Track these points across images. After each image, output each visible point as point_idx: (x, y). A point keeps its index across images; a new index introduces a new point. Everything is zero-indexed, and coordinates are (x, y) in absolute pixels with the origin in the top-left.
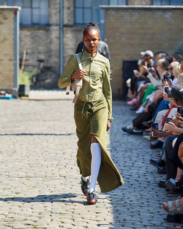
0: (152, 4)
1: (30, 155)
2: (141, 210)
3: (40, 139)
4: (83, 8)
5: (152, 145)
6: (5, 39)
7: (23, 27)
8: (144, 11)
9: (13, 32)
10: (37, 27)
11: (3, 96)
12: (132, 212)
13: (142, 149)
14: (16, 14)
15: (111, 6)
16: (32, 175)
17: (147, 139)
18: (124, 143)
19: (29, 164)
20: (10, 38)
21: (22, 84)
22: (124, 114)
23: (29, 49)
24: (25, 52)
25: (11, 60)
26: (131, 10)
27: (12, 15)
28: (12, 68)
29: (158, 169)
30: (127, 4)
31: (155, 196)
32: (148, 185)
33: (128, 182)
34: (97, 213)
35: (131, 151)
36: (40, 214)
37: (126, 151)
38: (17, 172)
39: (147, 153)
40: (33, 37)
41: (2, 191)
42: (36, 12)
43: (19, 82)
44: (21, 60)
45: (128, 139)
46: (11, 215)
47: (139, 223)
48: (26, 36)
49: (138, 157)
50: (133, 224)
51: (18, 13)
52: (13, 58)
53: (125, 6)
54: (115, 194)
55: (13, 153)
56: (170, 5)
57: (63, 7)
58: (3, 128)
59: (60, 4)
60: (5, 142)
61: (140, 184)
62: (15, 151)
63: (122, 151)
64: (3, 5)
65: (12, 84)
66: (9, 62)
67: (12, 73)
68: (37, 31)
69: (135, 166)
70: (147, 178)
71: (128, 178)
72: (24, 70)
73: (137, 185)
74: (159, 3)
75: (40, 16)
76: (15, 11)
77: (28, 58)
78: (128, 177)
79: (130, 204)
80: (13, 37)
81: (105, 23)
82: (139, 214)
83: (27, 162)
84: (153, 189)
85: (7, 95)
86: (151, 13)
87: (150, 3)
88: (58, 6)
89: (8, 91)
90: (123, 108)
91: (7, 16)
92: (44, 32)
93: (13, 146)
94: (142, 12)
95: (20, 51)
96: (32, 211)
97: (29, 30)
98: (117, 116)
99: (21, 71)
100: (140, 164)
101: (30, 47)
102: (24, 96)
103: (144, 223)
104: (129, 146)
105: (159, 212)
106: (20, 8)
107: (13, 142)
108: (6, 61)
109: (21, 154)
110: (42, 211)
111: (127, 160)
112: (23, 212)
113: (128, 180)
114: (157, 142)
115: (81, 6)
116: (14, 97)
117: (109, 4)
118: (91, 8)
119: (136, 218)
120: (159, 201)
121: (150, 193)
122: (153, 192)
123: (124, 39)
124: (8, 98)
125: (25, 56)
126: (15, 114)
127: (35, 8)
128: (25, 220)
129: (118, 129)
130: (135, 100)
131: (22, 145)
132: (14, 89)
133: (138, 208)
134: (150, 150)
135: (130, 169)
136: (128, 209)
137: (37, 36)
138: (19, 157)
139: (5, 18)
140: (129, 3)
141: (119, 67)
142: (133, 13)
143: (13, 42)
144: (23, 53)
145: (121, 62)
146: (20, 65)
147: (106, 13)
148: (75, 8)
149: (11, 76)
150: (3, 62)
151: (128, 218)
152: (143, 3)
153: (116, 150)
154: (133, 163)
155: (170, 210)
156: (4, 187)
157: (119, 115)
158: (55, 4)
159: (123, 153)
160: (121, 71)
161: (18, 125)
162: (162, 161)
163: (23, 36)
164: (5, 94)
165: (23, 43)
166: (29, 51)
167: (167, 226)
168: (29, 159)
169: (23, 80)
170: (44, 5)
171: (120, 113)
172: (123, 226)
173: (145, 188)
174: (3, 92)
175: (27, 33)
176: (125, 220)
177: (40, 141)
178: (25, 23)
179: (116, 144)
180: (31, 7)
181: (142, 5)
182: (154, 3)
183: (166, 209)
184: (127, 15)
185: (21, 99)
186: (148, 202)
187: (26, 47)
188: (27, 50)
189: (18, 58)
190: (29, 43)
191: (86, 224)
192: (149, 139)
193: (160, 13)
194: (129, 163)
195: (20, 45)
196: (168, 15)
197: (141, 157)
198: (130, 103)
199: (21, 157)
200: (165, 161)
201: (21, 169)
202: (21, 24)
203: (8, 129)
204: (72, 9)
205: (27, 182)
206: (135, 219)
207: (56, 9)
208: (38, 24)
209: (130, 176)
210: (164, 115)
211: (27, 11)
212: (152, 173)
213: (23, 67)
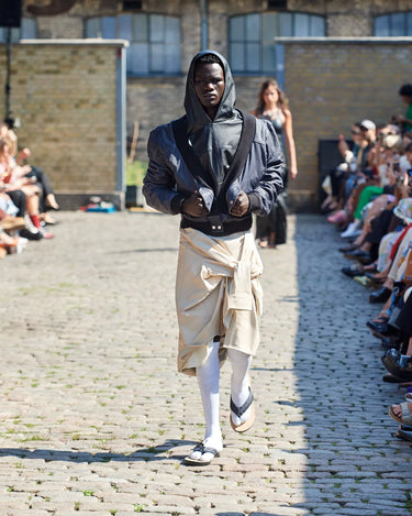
0: (373, 35)
1: (146, 316)
2: (350, 419)
3: (163, 286)
4: (245, 42)
5: (372, 296)
6: (100, 101)
7: (132, 77)
8: (357, 47)
9: (113, 87)
10: (159, 77)
11: (96, 207)
12: (333, 422)
13: (352, 305)
14: (119, 53)
15: (296, 38)
16: (149, 353)
17: (360, 283)
18: (320, 293)
19: (143, 333)
20: (109, 98)
21: (131, 183)
22: (321, 239)
23: (145, 118)
24: (137, 124)
25: (110, 140)
26: (332, 46)
27: (112, 56)
28: (114, 154)
29: (383, 341)
30: (326, 35)
31: (376, 392)
32: (364, 371)
33: (327, 366)
34: (267, 424)
35: (332, 307)
36: (161, 425)
37: (323, 308)
38: (120, 349)
39: (363, 311)
40: (152, 97)
41: (92, 383)
42: (157, 50)
43: (127, 181)
44: (130, 140)
45: (327, 287)
46: (108, 428)
47: (345, 442)
48: (140, 95)
49: (345, 320)
50: (334, 444)
51: (124, 52)
52: (114, 135)
53: (323, 38)
54: (302, 387)
55: (114, 313)
56: (406, 35)
57: (208, 40)
58: (96, 266)
59: (201, 35)
60: (98, 293)
61: (349, 369)
62: (117, 310)
63: (316, 308)
64: (96, 37)
65: (114, 184)
66: (107, 144)
67: (114, 164)
68: (159, 86)
69: (340, 335)
70: (361, 359)
71: (327, 359)
72: (135, 158)
73: (342, 370)
74: (386, 32)
75: (165, 57)
76: (118, 49)
77: (142, 136)
78: (327, 356)
79: (329, 407)
80: (113, 96)
81: (286, 70)
82: (347, 426)
83: (138, 329)
84: (372, 379)
85: (104, 205)
86: (370, 50)
87: (368, 32)
88: (198, 39)
89: (104, 198)
90: (320, 228)
91: (103, 58)
92: (172, 87)
93: (113, 301)
94: (354, 50)
95: (127, 124)
96: (148, 420)
97: (144, 84)
98: (307, 242)
99: (131, 160)
100: (350, 332)
101: (147, 115)
102: (135, 205)
103: (354, 442)
104: (329, 299)
105: (382, 421)
106: (126, 43)
107: (115, 293)
108: (101, 142)
109: (129, 314)
110: (166, 420)
111: (326, 324)
112: (130, 422)
113: (326, 363)
114: (382, 291)
115: (242, 39)
116: (117, 209)
117: (293, 35)
118: (260, 42)
119: (341, 433)
120: (383, 401)
121: (368, 386)
122: (372, 385)
123: (320, 99)
124: (105, 211)
125: (136, 131)
126: (117, 240)
127: (157, 43)
128: (134, 437)
129: (310, 268)
130: (342, 213)
131: (129, 297)
132: (116, 193)
133: (344, 415)
134: (368, 307)
135: (331, 341)
136: (325, 417)
137: (159, 95)
138: (124, 320)
139: (100, 62)
140: (329, 31)
141: (312, 150)
142: (337, 51)
143: (113, 106)
144: (133, 127)
145: (316, 143)
146: (129, 149)
147: (286, 52)
148: (230, 42)
149: (111, 169)
150: (96, 144)
151: (325, 433)
152: (357, 31)
153: (304, 307)
154: (336, 331)
155: (404, 418)
156: (96, 376)
157: (311, 240)
158: (193, 36)
159: (319, 311)
160: (316, 158)
161: (122, 260)
162: (389, 326)
163: (132, 94)
164: (99, 203)
165: (133, 108)
166: (145, 123)
167: (398, 447)
168: (143, 324)
169: (134, 177)
170: (171, 37)
171: (313, 237)
172: (315, 447)
173: (358, 376)
174: (96, 199)
175: (140, 89)
176: (318, 436)
177: (164, 290)
178: (136, 70)
179: (306, 294)
180: (149, 41)
181: (354, 35)
182: (377, 32)
183: (397, 416)
184: (325, 56)
185: (130, 212)
186: (363, 402)
187: (140, 115)
188: (140, 121)
189: (124, 135)
190: (146, 108)
191: (247, 445)
192: (364, 283)
193: (387, 51)
194: (329, 331)
195: (128, 111)
196: (402, 54)
197: (351, 320)
198: (332, 218)
199: (128, 319)
200: (395, 326)
201: (127, 342)
202: (129, 73)
203: (105, 269)
204: (224, 44)
205: (138, 366)
206: (338, 435)
207: (195, 44)
208: (161, 73)
209: (330, 354)
210: (394, 242)
211: (142, 48)
212: (371, 348)
213: (133, 153)
